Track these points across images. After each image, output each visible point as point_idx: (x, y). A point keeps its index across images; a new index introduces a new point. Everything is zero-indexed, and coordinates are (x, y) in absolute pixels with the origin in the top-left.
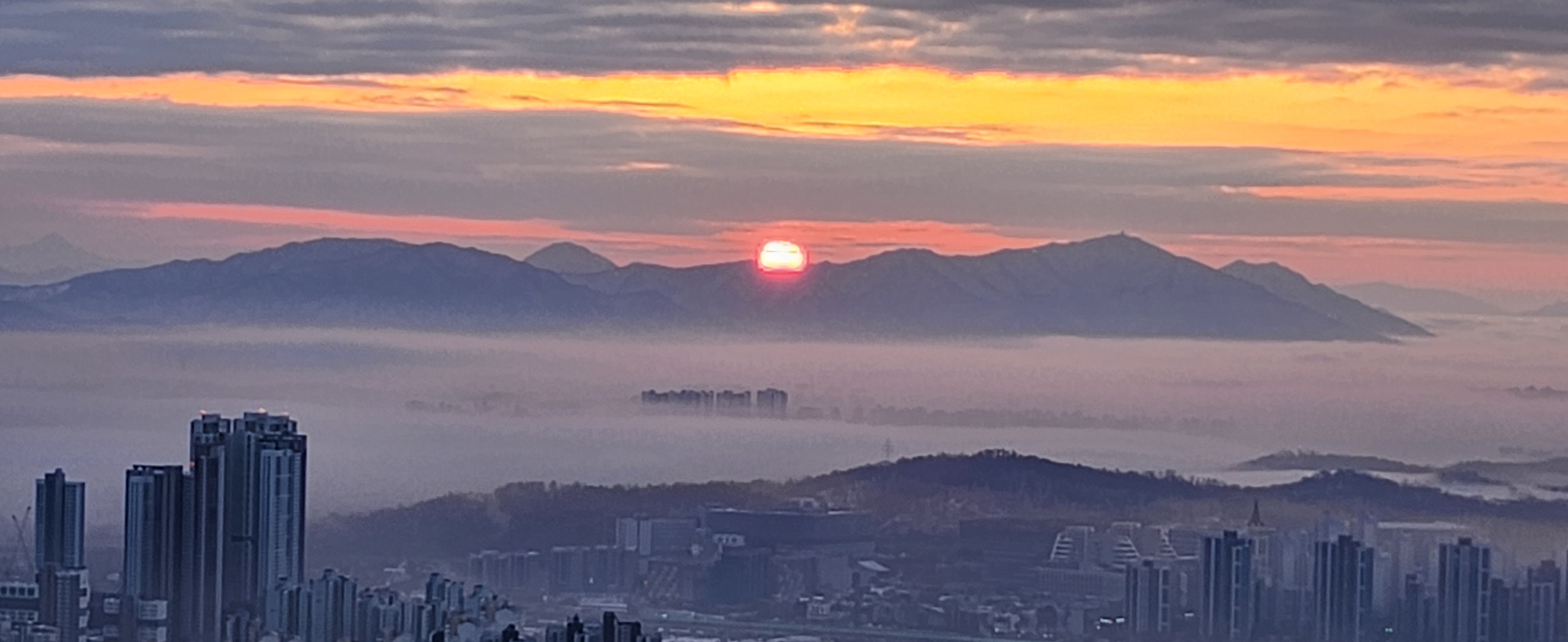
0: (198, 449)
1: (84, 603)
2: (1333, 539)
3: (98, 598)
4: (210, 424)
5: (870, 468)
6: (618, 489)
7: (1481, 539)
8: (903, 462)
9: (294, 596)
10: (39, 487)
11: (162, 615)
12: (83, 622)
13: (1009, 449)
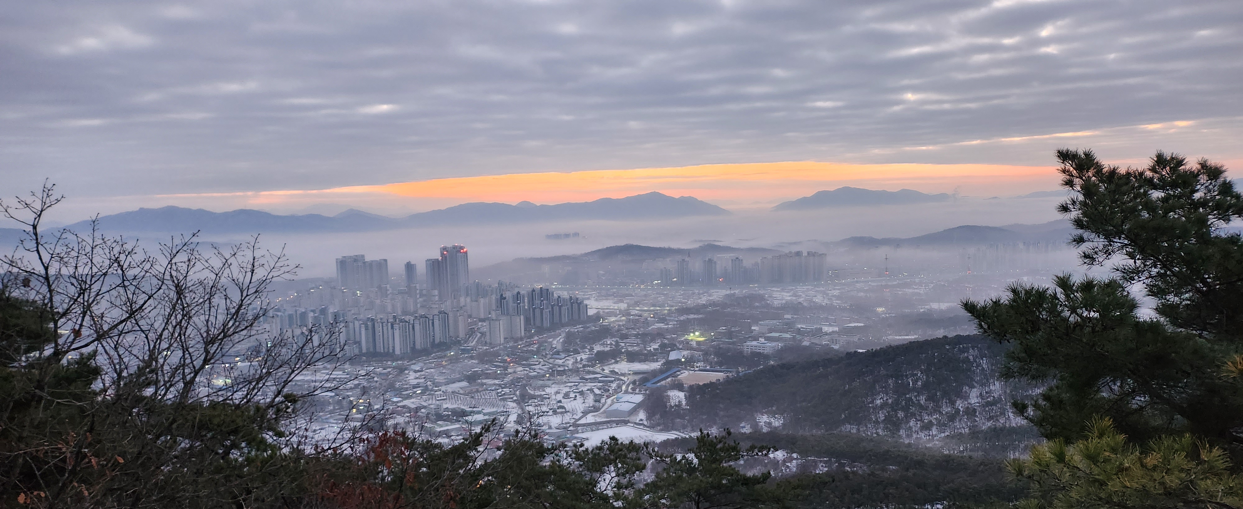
0: (442, 254)
1: (418, 292)
2: (707, 259)
3: (421, 290)
4: (444, 249)
5: (599, 250)
6: (541, 258)
7: (741, 257)
8: (607, 248)
9: (467, 287)
10: (405, 265)
11: (437, 294)
12: (418, 296)
13: (631, 243)
